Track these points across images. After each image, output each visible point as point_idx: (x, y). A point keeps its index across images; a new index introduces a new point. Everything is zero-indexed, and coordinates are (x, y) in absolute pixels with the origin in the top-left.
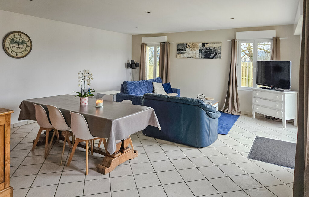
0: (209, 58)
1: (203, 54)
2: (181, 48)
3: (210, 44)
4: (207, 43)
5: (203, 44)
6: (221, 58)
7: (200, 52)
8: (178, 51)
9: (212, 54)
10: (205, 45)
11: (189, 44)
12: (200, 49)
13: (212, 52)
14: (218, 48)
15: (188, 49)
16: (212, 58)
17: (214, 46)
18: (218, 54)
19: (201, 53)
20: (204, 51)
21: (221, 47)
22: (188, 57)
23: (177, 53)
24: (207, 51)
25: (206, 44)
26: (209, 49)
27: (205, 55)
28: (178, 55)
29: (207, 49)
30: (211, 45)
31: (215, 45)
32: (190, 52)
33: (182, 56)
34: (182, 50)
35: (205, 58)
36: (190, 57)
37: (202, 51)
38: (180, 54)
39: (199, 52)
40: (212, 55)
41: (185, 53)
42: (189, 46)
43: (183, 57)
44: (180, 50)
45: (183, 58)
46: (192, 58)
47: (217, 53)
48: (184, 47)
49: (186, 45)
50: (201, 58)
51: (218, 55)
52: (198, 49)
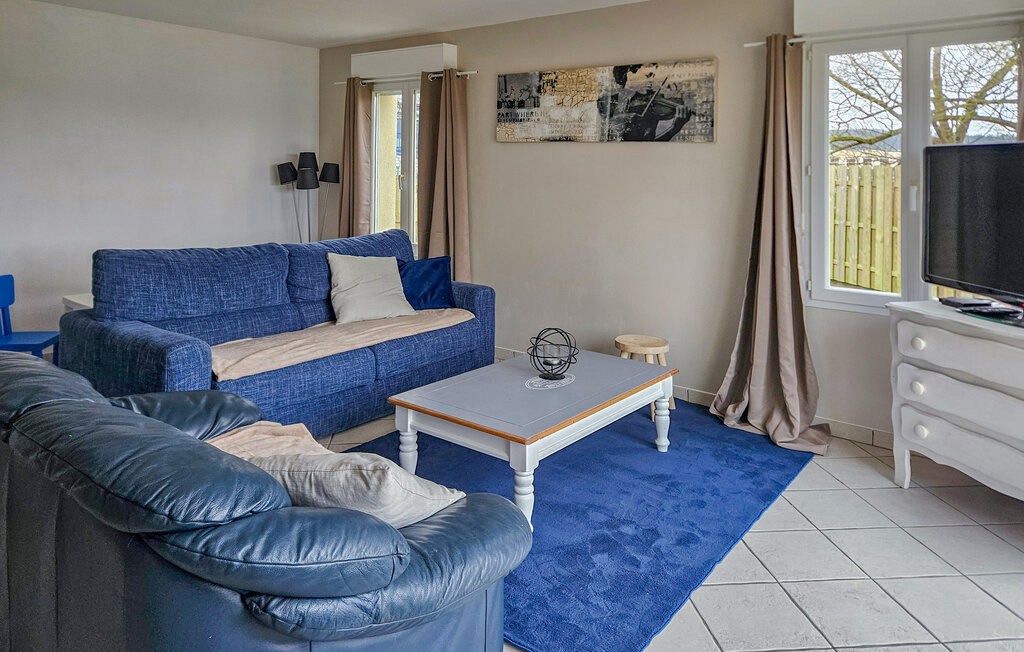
0: (651, 138)
1: (619, 120)
2: (515, 96)
3: (652, 69)
4: (639, 66)
5: (620, 73)
6: (710, 136)
7: (602, 110)
8: (503, 110)
9: (666, 117)
10: (630, 74)
11: (553, 77)
12: (605, 97)
13: (666, 111)
14: (694, 86)
15: (547, 100)
16: (667, 138)
17: (676, 80)
18: (695, 119)
19: (611, 115)
20: (621, 106)
21: (711, 79)
22: (548, 135)
23: (501, 118)
24: (637, 103)
25: (635, 68)
26: (650, 92)
27: (627, 125)
28: (505, 129)
29: (637, 95)
30: (660, 73)
31: (680, 74)
32: (557, 114)
33: (518, 131)
34: (522, 104)
35: (626, 138)
36: (557, 135)
37: (613, 105)
38: (512, 125)
39: (601, 112)
40: (664, 126)
41: (534, 118)
42: (553, 83)
43: (524, 135)
44: (511, 105)
45: (527, 141)
46: (568, 139)
47: (690, 114)
48: (528, 89)
49: (536, 82)
50: (611, 138)
51: (696, 124)
52: (595, 96)
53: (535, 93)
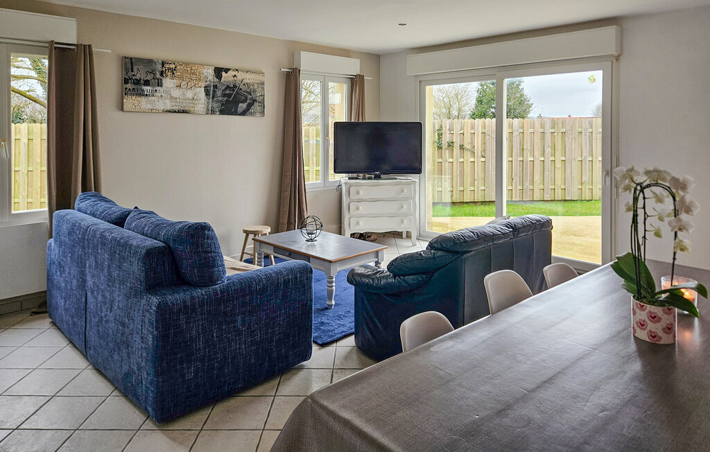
0: (235, 113)
1: (218, 101)
2: (140, 74)
3: (236, 73)
4: (229, 70)
5: (219, 72)
6: (263, 113)
7: (207, 93)
8: (129, 86)
9: (243, 102)
10: (223, 73)
11: (173, 66)
12: (210, 86)
13: (243, 98)
14: (256, 86)
15: (168, 82)
16: (244, 113)
17: (248, 81)
18: (256, 104)
19: (213, 98)
20: (219, 93)
21: (263, 84)
22: (169, 108)
23: (125, 92)
24: (228, 92)
25: (227, 70)
26: (235, 86)
27: (222, 105)
28: (130, 102)
29: (228, 87)
30: (240, 76)
31: (249, 78)
32: (176, 93)
33: (144, 103)
34: (147, 83)
35: (222, 112)
36: (176, 108)
37: (214, 91)
38: (139, 99)
39: (206, 95)
40: (242, 106)
41: (157, 94)
42: (173, 71)
43: (149, 106)
44: (137, 82)
45: (152, 111)
46: (184, 112)
47: (254, 101)
48: (153, 72)
49: (159, 67)
50: (213, 112)
51: (256, 107)
52: (203, 84)
53: (158, 76)
